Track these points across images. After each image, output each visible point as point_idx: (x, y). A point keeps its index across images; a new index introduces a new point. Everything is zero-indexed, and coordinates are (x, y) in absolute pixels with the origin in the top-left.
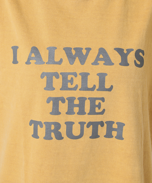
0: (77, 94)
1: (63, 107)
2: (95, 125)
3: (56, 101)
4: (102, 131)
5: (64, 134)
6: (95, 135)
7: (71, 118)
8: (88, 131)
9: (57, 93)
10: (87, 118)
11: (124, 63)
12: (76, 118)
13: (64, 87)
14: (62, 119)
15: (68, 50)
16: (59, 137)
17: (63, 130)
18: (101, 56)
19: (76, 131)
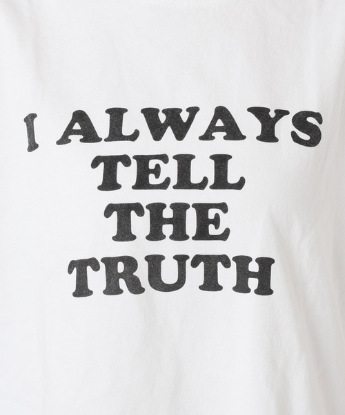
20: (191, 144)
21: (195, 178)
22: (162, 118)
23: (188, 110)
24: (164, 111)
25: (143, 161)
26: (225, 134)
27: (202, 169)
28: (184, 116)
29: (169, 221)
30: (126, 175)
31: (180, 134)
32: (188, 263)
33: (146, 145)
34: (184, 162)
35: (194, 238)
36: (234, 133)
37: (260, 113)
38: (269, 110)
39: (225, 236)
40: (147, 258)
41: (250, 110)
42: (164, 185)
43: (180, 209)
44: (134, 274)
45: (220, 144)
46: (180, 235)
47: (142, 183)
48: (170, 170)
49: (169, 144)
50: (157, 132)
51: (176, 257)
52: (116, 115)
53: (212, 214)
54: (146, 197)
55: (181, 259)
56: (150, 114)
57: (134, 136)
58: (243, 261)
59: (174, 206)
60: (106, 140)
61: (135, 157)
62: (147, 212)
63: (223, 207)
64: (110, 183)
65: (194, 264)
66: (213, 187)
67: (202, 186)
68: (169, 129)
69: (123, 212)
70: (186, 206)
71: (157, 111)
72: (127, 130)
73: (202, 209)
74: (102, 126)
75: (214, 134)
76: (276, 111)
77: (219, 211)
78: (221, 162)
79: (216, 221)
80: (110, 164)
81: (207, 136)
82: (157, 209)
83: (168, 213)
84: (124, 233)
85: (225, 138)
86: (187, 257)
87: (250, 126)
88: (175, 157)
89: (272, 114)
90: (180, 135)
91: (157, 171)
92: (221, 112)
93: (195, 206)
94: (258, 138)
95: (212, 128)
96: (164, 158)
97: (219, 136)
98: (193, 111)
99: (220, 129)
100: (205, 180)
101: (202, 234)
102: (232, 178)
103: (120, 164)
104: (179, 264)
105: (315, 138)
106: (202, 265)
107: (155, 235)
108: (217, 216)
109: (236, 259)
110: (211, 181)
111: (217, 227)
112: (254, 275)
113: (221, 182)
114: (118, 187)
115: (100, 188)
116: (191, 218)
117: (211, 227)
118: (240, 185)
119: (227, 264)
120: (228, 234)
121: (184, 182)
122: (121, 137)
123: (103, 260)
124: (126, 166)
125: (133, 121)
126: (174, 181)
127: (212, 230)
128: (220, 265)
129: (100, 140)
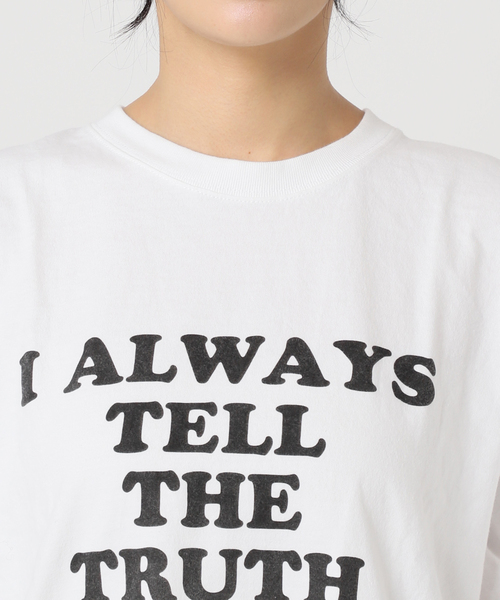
20: (250, 388)
21: (254, 438)
22: (211, 350)
23: (249, 340)
24: (214, 341)
25: (180, 411)
26: (300, 377)
27: (265, 425)
28: (243, 348)
29: (214, 499)
30: (155, 431)
31: (235, 374)
32: (241, 561)
33: (186, 388)
34: (240, 414)
35: (250, 525)
36: (312, 376)
37: (352, 349)
38: (363, 345)
39: (294, 523)
40: (182, 553)
41: (337, 344)
42: (210, 447)
43: (231, 481)
44: (161, 574)
45: (292, 390)
46: (229, 520)
47: (177, 443)
48: (219, 426)
49: (219, 388)
50: (203, 371)
51: (223, 553)
52: (145, 345)
53: (276, 490)
54: (182, 464)
55: (230, 556)
56: (193, 343)
57: (169, 376)
58: (318, 561)
59: (222, 477)
60: (128, 380)
61: (169, 406)
62: (184, 485)
63: (293, 481)
64: (131, 442)
65: (249, 563)
66: (279, 452)
67: (263, 449)
68: (220, 366)
69: (150, 484)
70: (239, 478)
71: (204, 339)
72: (159, 366)
73: (262, 483)
74: (124, 359)
75: (283, 376)
76: (374, 348)
77: (287, 487)
78: (292, 416)
79: (282, 501)
80: (132, 415)
81: (274, 379)
82: (197, 480)
83: (213, 487)
84: (150, 515)
85: (300, 382)
86: (238, 553)
87: (337, 367)
88: (227, 407)
89: (369, 352)
90: (235, 376)
91: (199, 427)
92: (296, 347)
93: (252, 478)
94: (348, 385)
95: (282, 367)
96: (211, 408)
97: (292, 379)
98: (255, 342)
99: (293, 370)
100: (269, 441)
101: (261, 520)
102: (307, 440)
103: (147, 415)
104: (228, 563)
105: (425, 394)
106: (260, 565)
107: (194, 518)
108: (284, 494)
109: (309, 557)
110: (277, 443)
111: (283, 509)
112: (333, 582)
113: (291, 444)
114: (142, 447)
115: (118, 449)
116: (246, 495)
117: (275, 510)
118: (318, 450)
119: (296, 565)
120: (299, 521)
121: (238, 442)
122: (149, 376)
123: (122, 553)
124: (155, 418)
125: (170, 354)
126: (224, 441)
127: (276, 514)
128: (286, 565)
129: (120, 379)
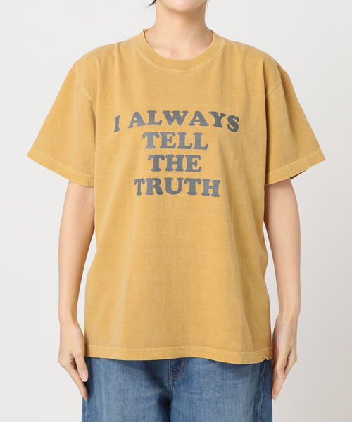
0: (175, 152)
1: (163, 164)
2: (192, 182)
3: (156, 158)
4: (199, 188)
5: (164, 190)
6: (192, 192)
7: (169, 174)
8: (186, 187)
9: (157, 151)
10: (185, 175)
11: (218, 124)
12: (174, 175)
13: (164, 146)
14: (162, 175)
15: (167, 113)
16: (160, 192)
17: (163, 186)
18: (197, 118)
19: (175, 187)
